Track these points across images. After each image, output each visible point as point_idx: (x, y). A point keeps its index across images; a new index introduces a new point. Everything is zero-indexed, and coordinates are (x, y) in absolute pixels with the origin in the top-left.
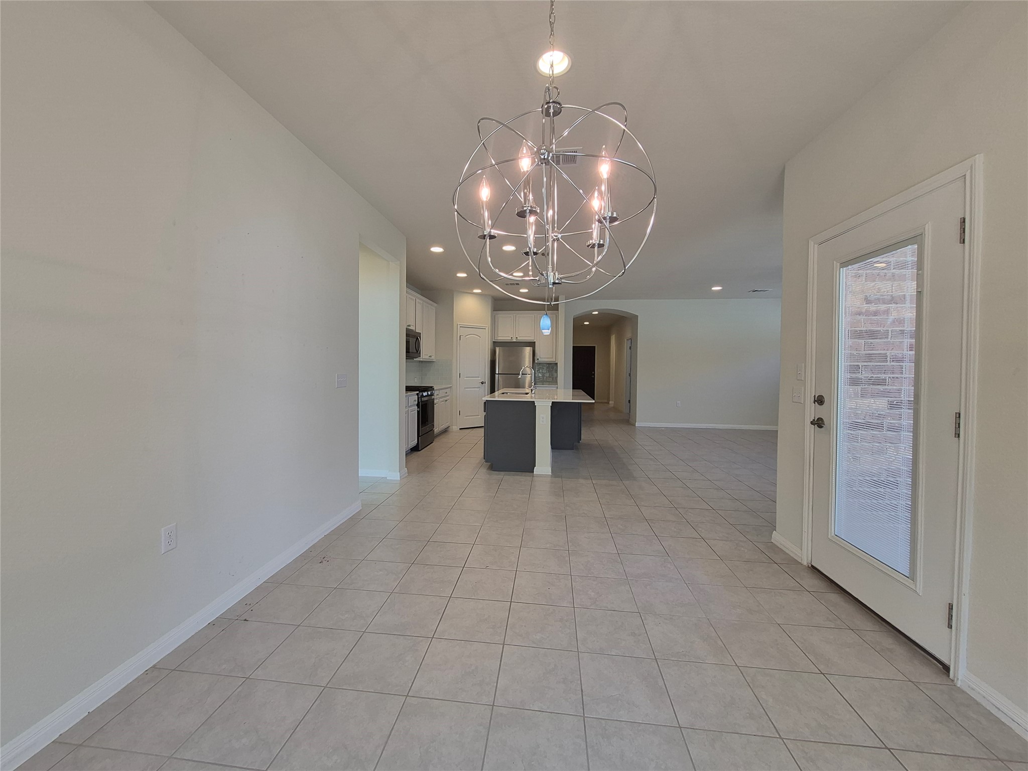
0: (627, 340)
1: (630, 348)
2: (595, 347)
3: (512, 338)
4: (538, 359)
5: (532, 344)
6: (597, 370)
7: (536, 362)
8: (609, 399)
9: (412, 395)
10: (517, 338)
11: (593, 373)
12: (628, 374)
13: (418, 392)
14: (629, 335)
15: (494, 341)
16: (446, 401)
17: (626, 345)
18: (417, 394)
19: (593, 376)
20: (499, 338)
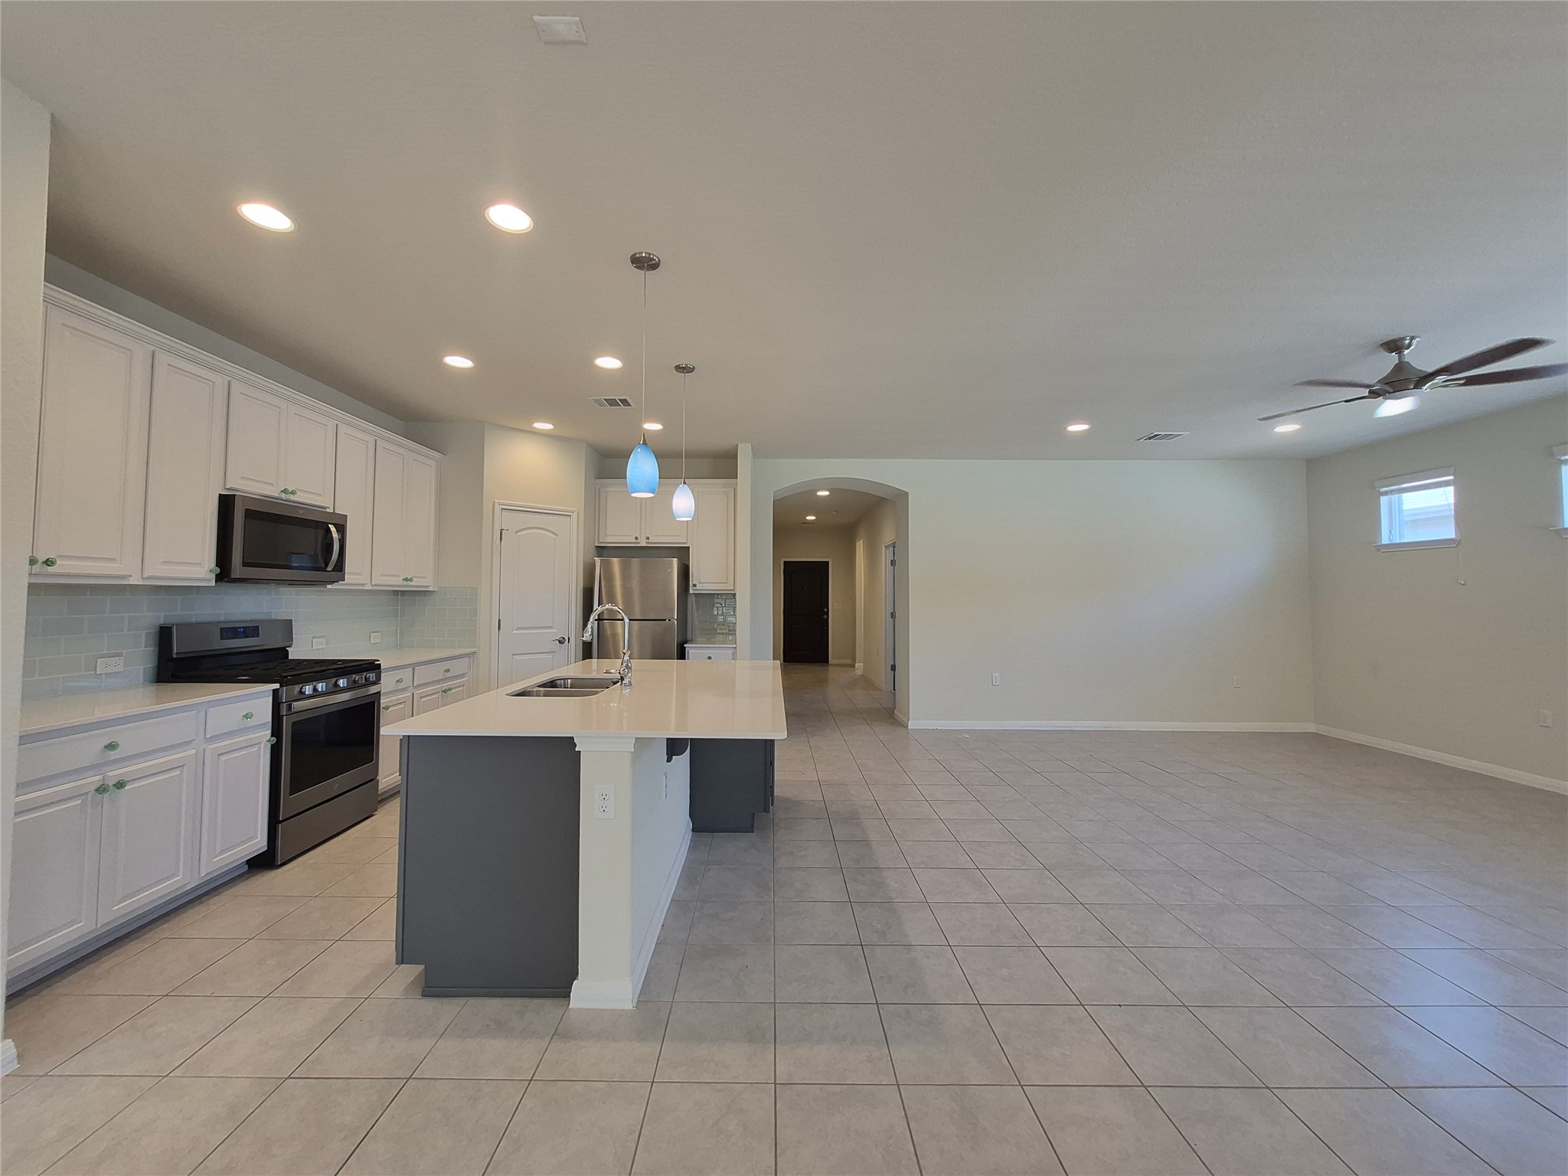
0: (885, 547)
1: (893, 563)
2: (828, 562)
3: (636, 538)
4: (695, 585)
5: (683, 553)
6: (832, 605)
7: (691, 591)
8: (854, 659)
9: (260, 695)
10: (648, 538)
11: (826, 610)
12: (889, 615)
13: (277, 686)
14: (888, 536)
15: (597, 545)
16: (445, 691)
17: (885, 556)
18: (275, 691)
19: (825, 616)
20: (609, 539)
